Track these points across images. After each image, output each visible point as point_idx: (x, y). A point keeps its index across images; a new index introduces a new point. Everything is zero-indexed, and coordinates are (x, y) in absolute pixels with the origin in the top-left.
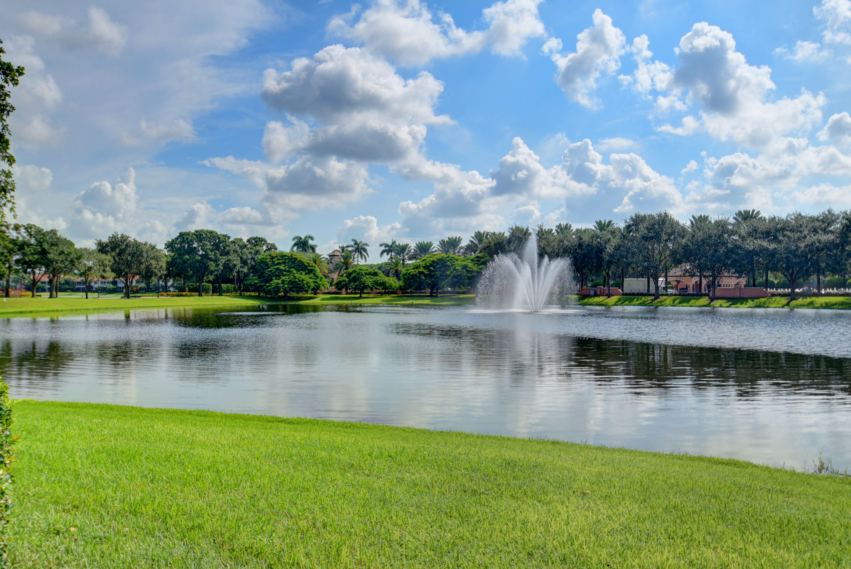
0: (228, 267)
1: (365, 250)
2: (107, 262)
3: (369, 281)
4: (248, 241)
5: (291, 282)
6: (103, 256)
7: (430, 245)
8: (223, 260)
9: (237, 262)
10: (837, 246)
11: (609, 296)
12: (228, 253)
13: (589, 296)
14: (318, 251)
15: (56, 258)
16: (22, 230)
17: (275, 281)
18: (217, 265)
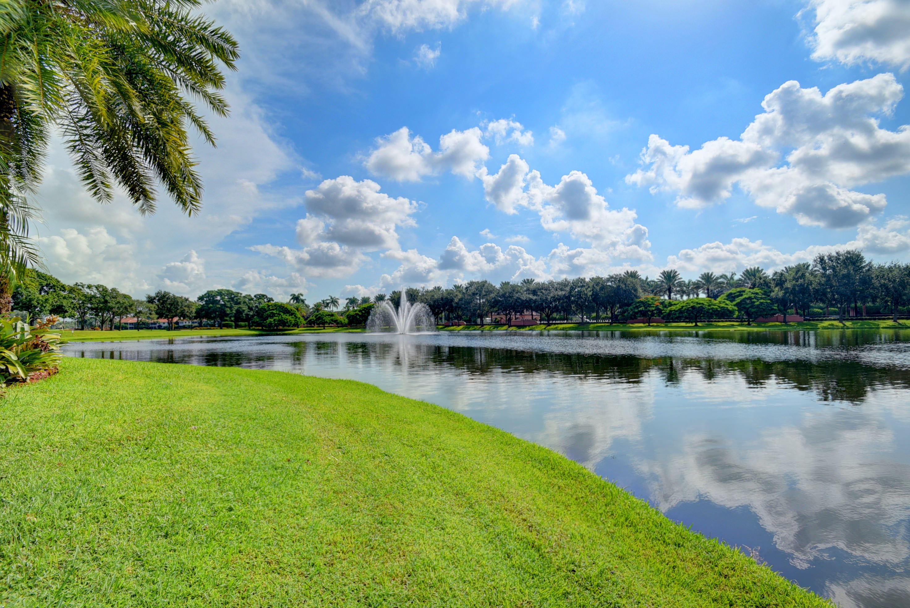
0: (239, 312)
1: (337, 302)
2: (153, 309)
3: (327, 319)
4: (255, 296)
5: (279, 320)
6: (150, 305)
7: (369, 298)
8: (236, 307)
9: (245, 308)
10: (566, 298)
11: (459, 325)
12: (239, 303)
13: (449, 326)
14: (306, 302)
15: (114, 306)
16: (94, 289)
17: (270, 320)
18: (231, 311)
